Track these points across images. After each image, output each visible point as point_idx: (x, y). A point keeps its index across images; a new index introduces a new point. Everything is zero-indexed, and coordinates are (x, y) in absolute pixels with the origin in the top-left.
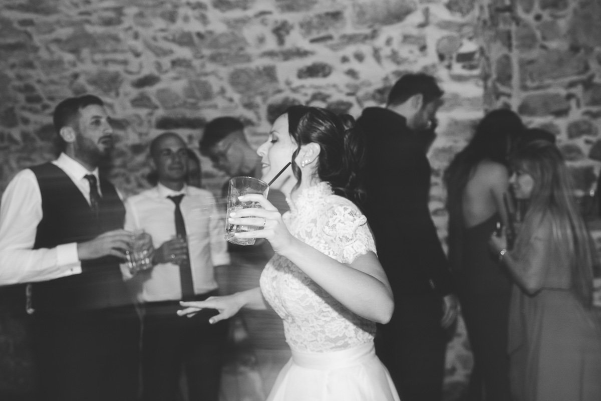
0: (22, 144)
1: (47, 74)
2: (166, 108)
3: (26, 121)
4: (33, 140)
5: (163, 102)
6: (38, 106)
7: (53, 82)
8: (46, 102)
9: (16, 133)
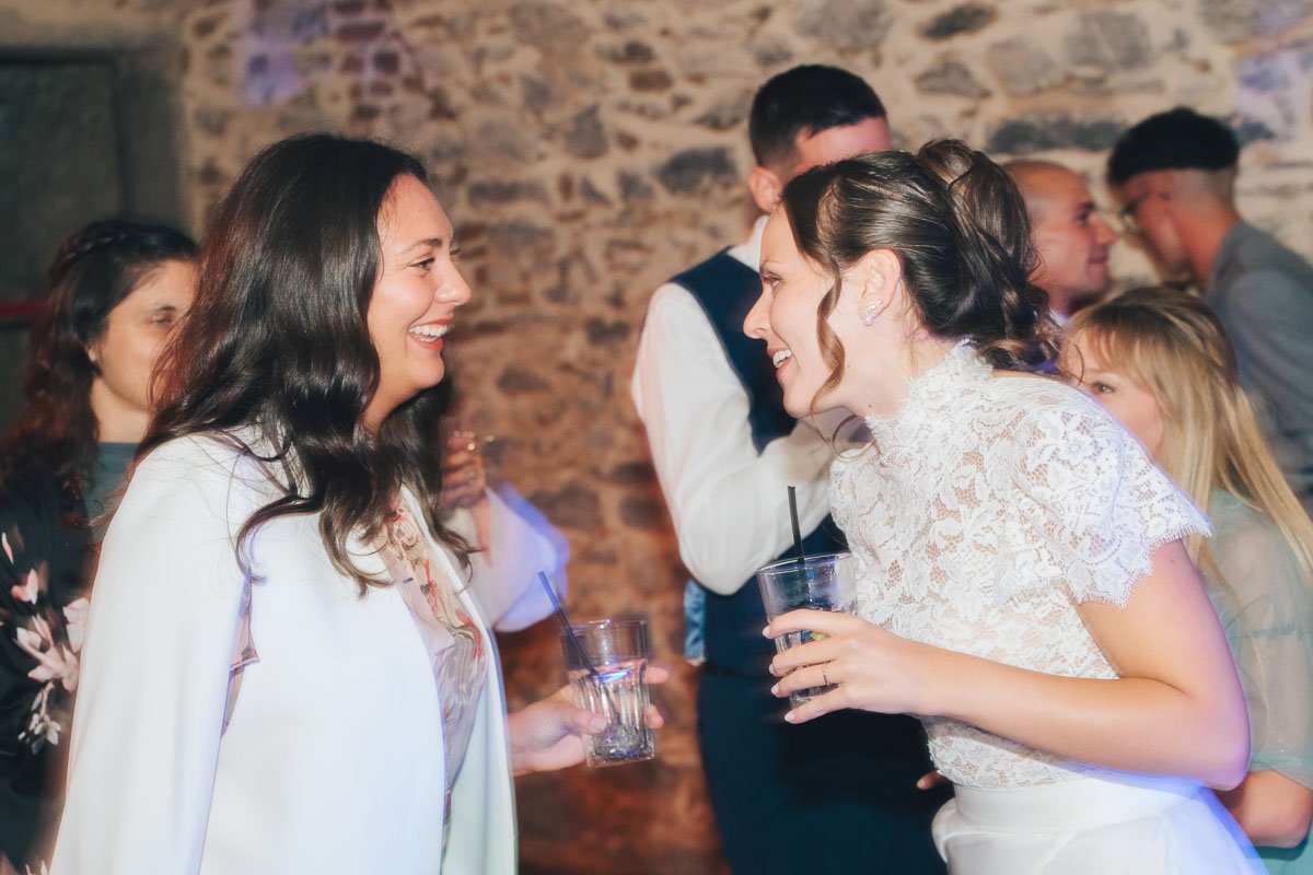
0: (619, 206)
1: (687, 12)
2: (1013, 95)
3: (629, 142)
4: (648, 193)
5: (1006, 79)
6: (660, 100)
7: (700, 33)
8: (682, 87)
9: (603, 175)
